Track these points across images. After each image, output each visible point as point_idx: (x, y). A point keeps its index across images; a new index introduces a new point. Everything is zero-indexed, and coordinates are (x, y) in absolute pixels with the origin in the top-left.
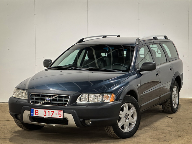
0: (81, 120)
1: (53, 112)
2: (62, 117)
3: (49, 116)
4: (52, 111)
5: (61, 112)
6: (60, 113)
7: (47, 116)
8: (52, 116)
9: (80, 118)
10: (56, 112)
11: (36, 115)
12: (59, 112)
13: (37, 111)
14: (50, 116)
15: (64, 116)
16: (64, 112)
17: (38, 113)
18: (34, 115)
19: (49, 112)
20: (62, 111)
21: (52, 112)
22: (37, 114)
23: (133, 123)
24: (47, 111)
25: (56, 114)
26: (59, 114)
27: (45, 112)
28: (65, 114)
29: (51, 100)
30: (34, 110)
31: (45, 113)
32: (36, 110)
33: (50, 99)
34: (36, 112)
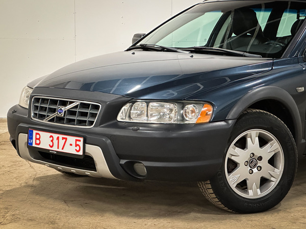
0: (123, 162)
1: (66, 139)
2: (81, 153)
3: (58, 148)
4: (63, 138)
5: (80, 141)
6: (78, 143)
7: (55, 148)
8: (63, 149)
9: (121, 157)
10: (71, 139)
11: (36, 144)
12: (76, 140)
13: (38, 136)
14: (60, 150)
15: (87, 151)
16: (85, 142)
17: (39, 139)
18: (34, 145)
19: (58, 138)
20: (82, 139)
21: (64, 140)
22: (38, 142)
23: (272, 179)
24: (55, 136)
25: (71, 145)
26: (76, 145)
27: (51, 138)
28: (87, 145)
29: (65, 112)
30: (35, 132)
31: (52, 141)
32: (37, 134)
33: (64, 109)
34: (36, 139)
